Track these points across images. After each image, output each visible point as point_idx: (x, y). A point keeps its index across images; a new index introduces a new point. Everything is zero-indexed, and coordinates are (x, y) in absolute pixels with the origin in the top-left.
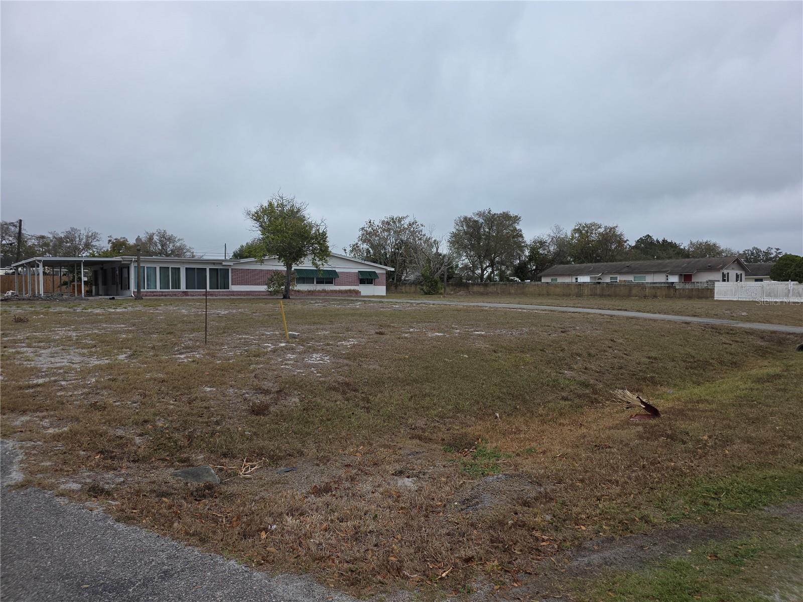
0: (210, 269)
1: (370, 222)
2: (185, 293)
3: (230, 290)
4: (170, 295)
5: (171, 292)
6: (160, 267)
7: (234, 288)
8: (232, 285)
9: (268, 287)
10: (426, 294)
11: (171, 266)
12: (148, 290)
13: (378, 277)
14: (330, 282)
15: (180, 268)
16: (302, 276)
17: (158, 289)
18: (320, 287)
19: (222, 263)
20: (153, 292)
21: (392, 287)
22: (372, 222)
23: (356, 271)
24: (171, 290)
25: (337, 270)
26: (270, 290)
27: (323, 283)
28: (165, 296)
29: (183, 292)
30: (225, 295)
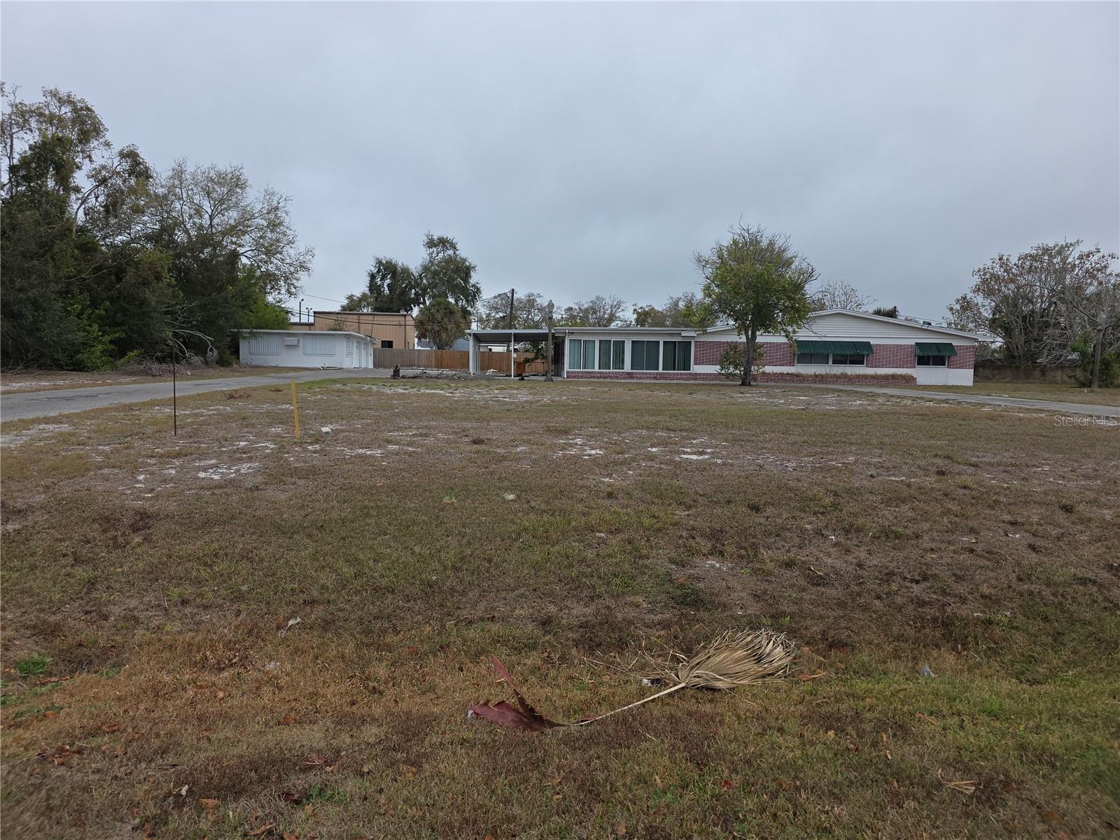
0: (664, 342)
1: (1000, 259)
2: (630, 375)
3: (691, 371)
4: (611, 378)
5: (613, 372)
6: (600, 341)
7: (697, 369)
8: (695, 364)
9: (722, 368)
10: (1083, 385)
11: (613, 339)
12: (584, 370)
13: (955, 354)
14: (857, 360)
15: (624, 341)
16: (806, 351)
17: (597, 369)
18: (838, 370)
19: (680, 334)
20: (589, 373)
21: (1036, 372)
22: (1005, 258)
23: (912, 342)
24: (611, 370)
25: (873, 342)
26: (723, 372)
27: (846, 364)
28: (605, 378)
29: (628, 373)
30: (683, 379)
